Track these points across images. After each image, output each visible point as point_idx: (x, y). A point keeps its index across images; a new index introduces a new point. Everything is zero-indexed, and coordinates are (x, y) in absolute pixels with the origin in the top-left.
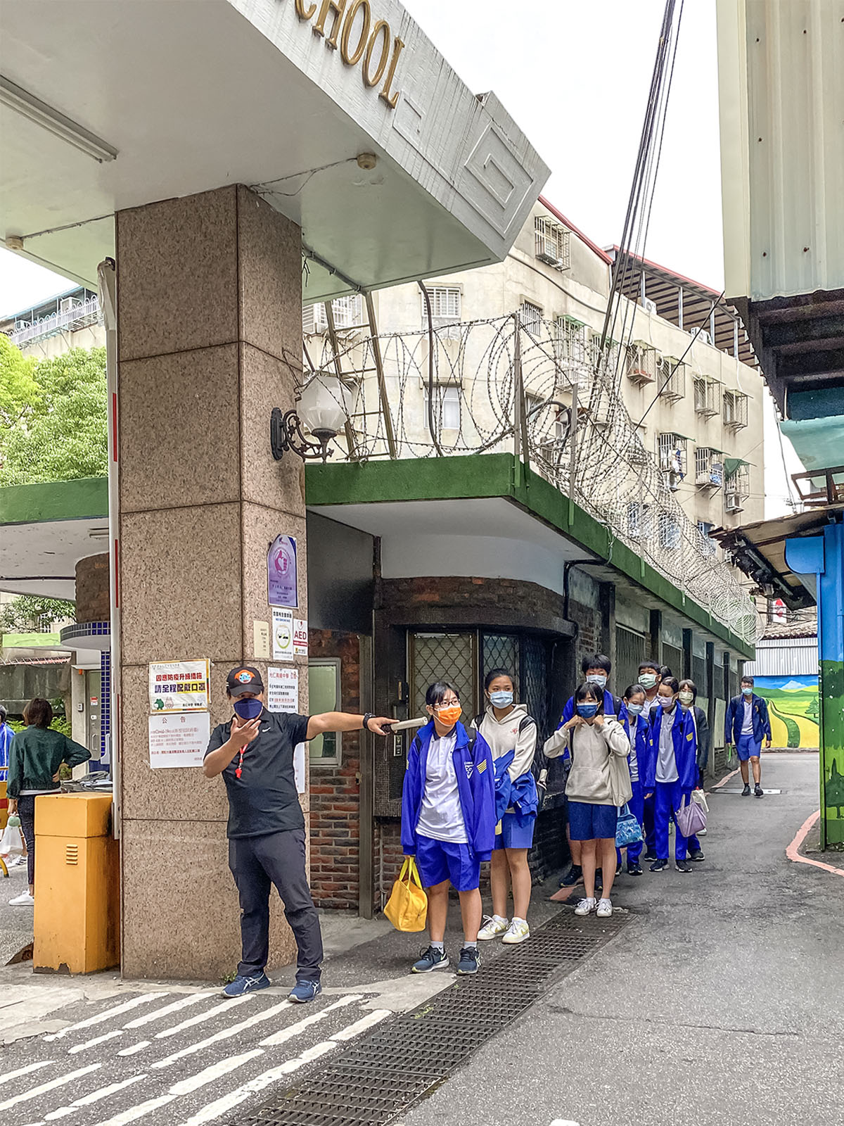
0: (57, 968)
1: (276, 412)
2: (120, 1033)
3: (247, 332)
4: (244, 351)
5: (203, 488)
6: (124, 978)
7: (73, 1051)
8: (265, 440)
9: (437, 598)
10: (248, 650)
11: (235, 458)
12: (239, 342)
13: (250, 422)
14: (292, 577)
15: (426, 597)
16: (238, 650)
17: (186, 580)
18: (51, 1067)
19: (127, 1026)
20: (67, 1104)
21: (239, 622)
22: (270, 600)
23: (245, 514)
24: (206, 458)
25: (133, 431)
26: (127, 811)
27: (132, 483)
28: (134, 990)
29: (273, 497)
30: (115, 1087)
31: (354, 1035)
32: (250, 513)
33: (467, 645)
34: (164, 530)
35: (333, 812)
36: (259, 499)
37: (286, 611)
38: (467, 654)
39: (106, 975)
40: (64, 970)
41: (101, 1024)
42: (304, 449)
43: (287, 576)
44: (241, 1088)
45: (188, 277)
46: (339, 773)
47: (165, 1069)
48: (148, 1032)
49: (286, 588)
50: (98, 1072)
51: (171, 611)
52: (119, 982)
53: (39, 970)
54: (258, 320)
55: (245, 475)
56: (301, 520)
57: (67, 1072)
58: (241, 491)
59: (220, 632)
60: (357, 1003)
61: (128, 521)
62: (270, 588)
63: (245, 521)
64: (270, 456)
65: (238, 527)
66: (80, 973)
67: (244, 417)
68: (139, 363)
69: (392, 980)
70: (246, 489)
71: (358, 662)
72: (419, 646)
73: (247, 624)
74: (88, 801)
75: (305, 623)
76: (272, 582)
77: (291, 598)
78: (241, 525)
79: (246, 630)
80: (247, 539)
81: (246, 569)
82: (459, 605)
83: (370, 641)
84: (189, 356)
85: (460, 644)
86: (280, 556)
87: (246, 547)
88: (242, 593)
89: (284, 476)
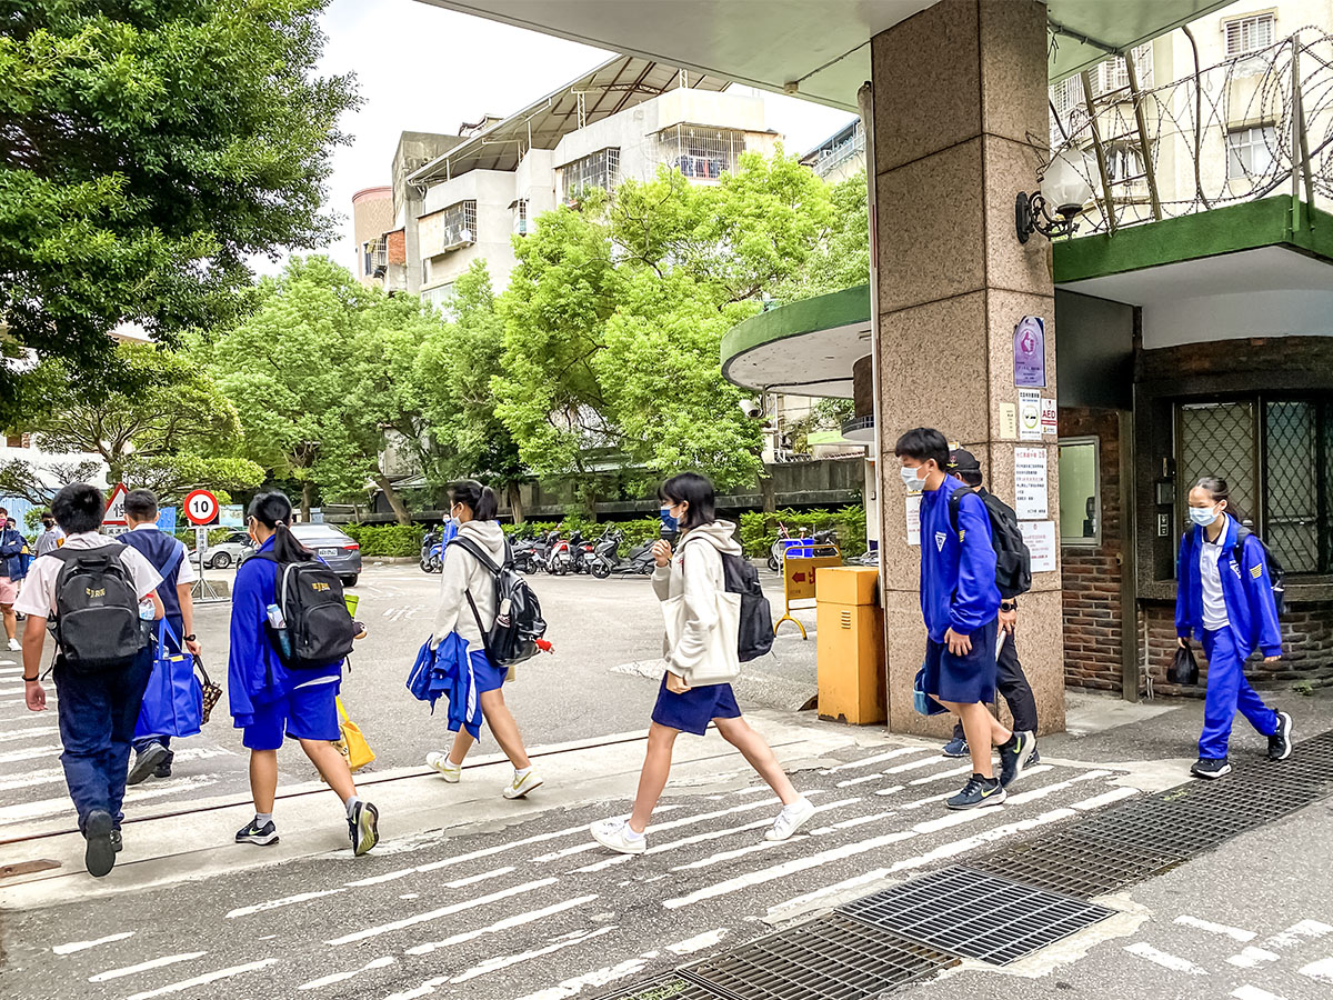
0: (836, 717)
1: (1021, 196)
2: (881, 776)
3: (990, 124)
4: (987, 142)
5: (951, 281)
6: (891, 732)
7: (840, 785)
8: (1009, 225)
9: (1207, 365)
10: (994, 432)
11: (980, 248)
12: (983, 134)
13: (994, 211)
14: (1040, 358)
15: (1194, 365)
16: (985, 433)
17: (937, 370)
18: (822, 796)
19: (887, 771)
20: (828, 825)
21: (985, 406)
22: (1017, 382)
23: (989, 301)
24: (953, 252)
25: (889, 238)
26: (889, 583)
27: (889, 285)
28: (897, 742)
29: (1020, 280)
30: (868, 819)
31: (1096, 806)
32: (995, 299)
33: (1246, 412)
34: (917, 325)
35: (1093, 592)
36: (1004, 285)
37: (1034, 391)
38: (1246, 424)
39: (877, 728)
40: (842, 719)
41: (866, 767)
42: (1049, 228)
43: (1034, 356)
44: (976, 836)
45: (934, 83)
46: (1098, 553)
47: (912, 810)
48: (903, 778)
49: (1033, 369)
50: (858, 804)
51: (923, 400)
52: (886, 734)
53: (822, 718)
54: (1001, 108)
55: (989, 263)
56: (1049, 300)
57: (833, 801)
58: (986, 279)
59: (968, 416)
60: (1104, 779)
61: (886, 321)
62: (1016, 369)
63: (990, 307)
64: (1016, 241)
65: (983, 314)
66: (855, 724)
67: (988, 207)
68: (893, 173)
69: (1146, 762)
70: (990, 277)
71: (1117, 440)
72: (1187, 418)
73: (993, 406)
74: (858, 573)
75: (1054, 402)
76: (1018, 363)
77: (1040, 378)
78: (986, 311)
79: (992, 412)
80: (992, 325)
81: (992, 354)
82: (1234, 370)
83: (1130, 417)
84: (937, 158)
85: (1237, 412)
86: (1026, 338)
87: (991, 333)
88: (988, 377)
89: (1030, 258)
